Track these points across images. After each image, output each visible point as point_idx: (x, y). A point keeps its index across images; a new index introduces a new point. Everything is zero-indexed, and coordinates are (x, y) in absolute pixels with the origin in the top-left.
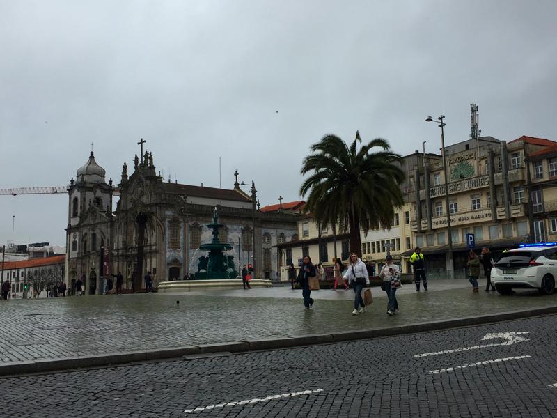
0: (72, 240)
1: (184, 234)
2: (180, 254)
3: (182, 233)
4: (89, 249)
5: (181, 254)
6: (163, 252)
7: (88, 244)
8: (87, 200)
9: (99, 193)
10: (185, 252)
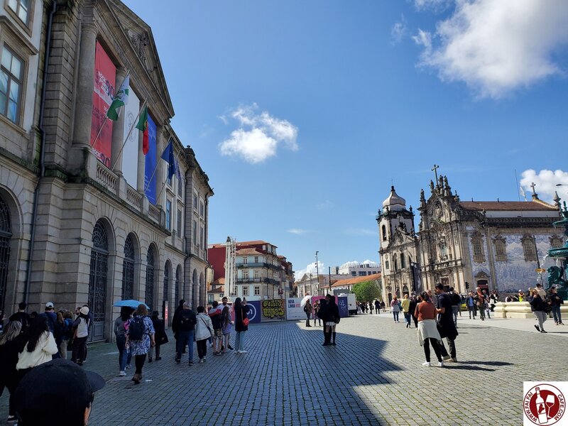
0: (385, 260)
1: (488, 247)
2: (486, 267)
3: (485, 246)
4: (399, 267)
5: (488, 267)
6: (469, 266)
7: (398, 262)
8: (393, 226)
9: (402, 219)
10: (491, 264)
